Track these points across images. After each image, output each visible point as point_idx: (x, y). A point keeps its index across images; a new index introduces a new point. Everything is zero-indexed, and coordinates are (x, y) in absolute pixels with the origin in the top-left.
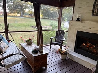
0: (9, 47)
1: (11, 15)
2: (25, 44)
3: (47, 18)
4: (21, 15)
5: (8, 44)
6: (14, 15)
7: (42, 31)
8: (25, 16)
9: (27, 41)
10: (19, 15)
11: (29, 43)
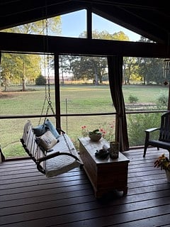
0: (58, 141)
1: (77, 82)
2: (88, 138)
3: (154, 83)
4: (94, 81)
5: (58, 137)
6: (82, 82)
7: (125, 113)
8: (103, 82)
9: (90, 134)
10: (91, 81)
11: (95, 137)
